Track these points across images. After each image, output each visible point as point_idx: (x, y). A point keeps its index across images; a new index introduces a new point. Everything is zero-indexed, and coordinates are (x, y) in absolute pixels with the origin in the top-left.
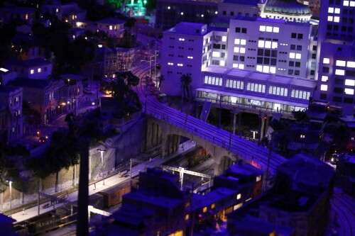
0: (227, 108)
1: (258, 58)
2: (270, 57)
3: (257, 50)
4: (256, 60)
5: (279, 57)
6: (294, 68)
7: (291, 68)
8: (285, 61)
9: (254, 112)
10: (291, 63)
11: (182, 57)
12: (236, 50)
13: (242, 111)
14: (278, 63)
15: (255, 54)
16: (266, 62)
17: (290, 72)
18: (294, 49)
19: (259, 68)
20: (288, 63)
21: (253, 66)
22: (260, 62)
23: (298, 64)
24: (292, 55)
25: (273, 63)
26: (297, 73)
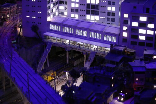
0: (62, 47)
1: (87, 10)
2: (95, 10)
3: (86, 5)
4: (86, 12)
5: (101, 9)
6: (111, 17)
7: (109, 17)
8: (105, 12)
9: (79, 51)
10: (109, 14)
11: (35, 12)
12: (73, 5)
13: (71, 49)
14: (100, 13)
15: (85, 8)
16: (93, 13)
17: (109, 19)
18: (110, 4)
19: (88, 17)
20: (107, 14)
21: (84, 16)
22: (88, 13)
23: (113, 14)
24: (109, 8)
25: (97, 14)
26: (113, 20)
